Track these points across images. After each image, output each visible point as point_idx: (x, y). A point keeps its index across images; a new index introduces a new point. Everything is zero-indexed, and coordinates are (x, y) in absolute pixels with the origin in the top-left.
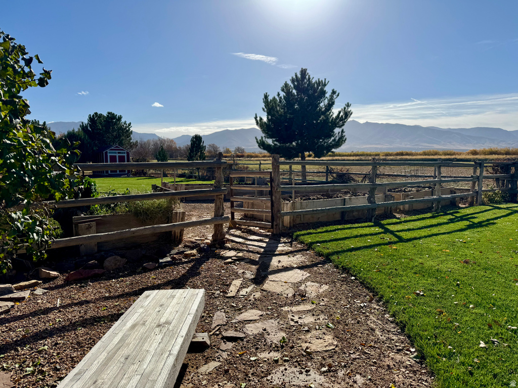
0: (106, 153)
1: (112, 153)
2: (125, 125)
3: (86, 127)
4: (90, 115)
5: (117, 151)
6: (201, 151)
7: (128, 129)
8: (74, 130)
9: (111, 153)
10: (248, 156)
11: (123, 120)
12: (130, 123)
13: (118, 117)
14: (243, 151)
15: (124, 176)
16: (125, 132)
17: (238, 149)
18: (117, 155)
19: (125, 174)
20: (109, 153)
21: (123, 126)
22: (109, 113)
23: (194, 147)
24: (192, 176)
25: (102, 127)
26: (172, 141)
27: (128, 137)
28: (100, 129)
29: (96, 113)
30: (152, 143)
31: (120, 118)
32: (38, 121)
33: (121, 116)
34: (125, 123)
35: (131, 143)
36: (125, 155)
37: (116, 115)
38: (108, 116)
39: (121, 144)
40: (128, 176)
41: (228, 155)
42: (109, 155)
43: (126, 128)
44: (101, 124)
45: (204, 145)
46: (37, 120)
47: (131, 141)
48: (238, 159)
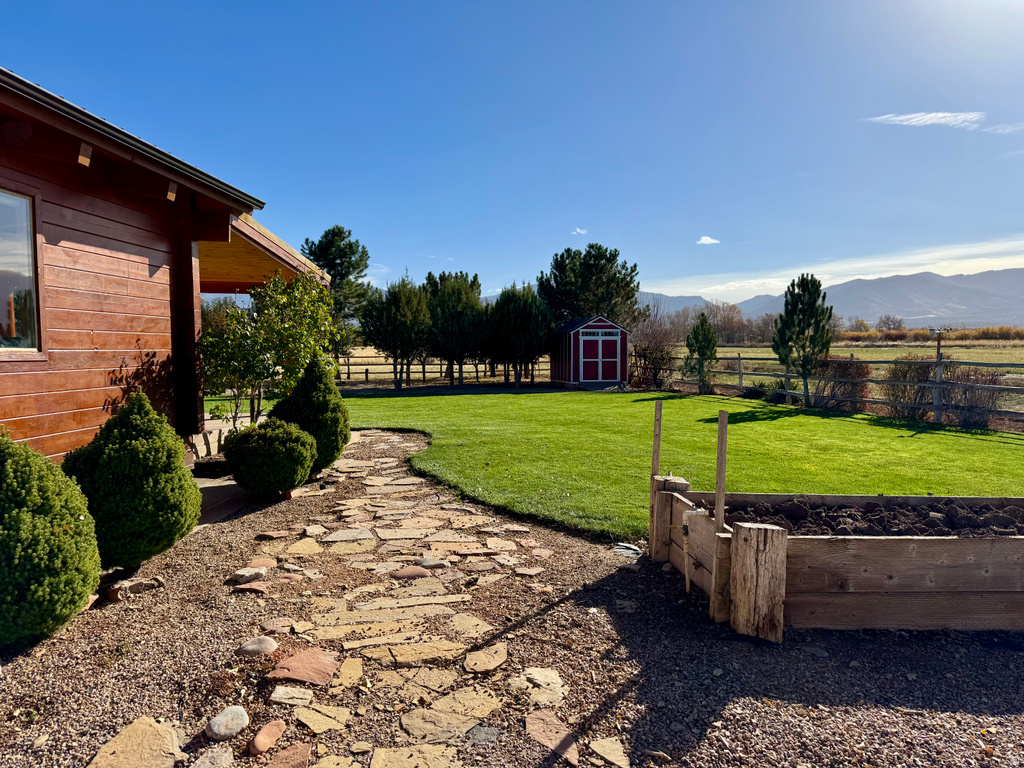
0: (577, 335)
1: (590, 334)
2: (624, 272)
3: (548, 280)
4: (556, 255)
5: (600, 331)
6: (817, 323)
7: (628, 279)
8: (514, 286)
9: (586, 334)
10: (916, 338)
11: (620, 260)
12: (635, 266)
13: (610, 254)
14: (898, 325)
15: (612, 388)
16: (624, 286)
17: (887, 321)
18: (600, 339)
19: (614, 384)
20: (583, 334)
21: (619, 272)
22: (591, 246)
23: (795, 313)
24: (784, 396)
25: (575, 277)
26: (733, 308)
27: (628, 298)
28: (571, 283)
29: (568, 251)
30: (692, 314)
31: (614, 255)
32: (467, 274)
33: (616, 250)
34: (623, 267)
35: (633, 312)
36: (618, 338)
37: (606, 250)
38: (588, 252)
39: (612, 314)
40: (621, 391)
41: (862, 334)
42: (582, 339)
43: (625, 278)
44: (573, 271)
45: (827, 304)
46: (464, 273)
47: (636, 307)
48: (890, 343)
